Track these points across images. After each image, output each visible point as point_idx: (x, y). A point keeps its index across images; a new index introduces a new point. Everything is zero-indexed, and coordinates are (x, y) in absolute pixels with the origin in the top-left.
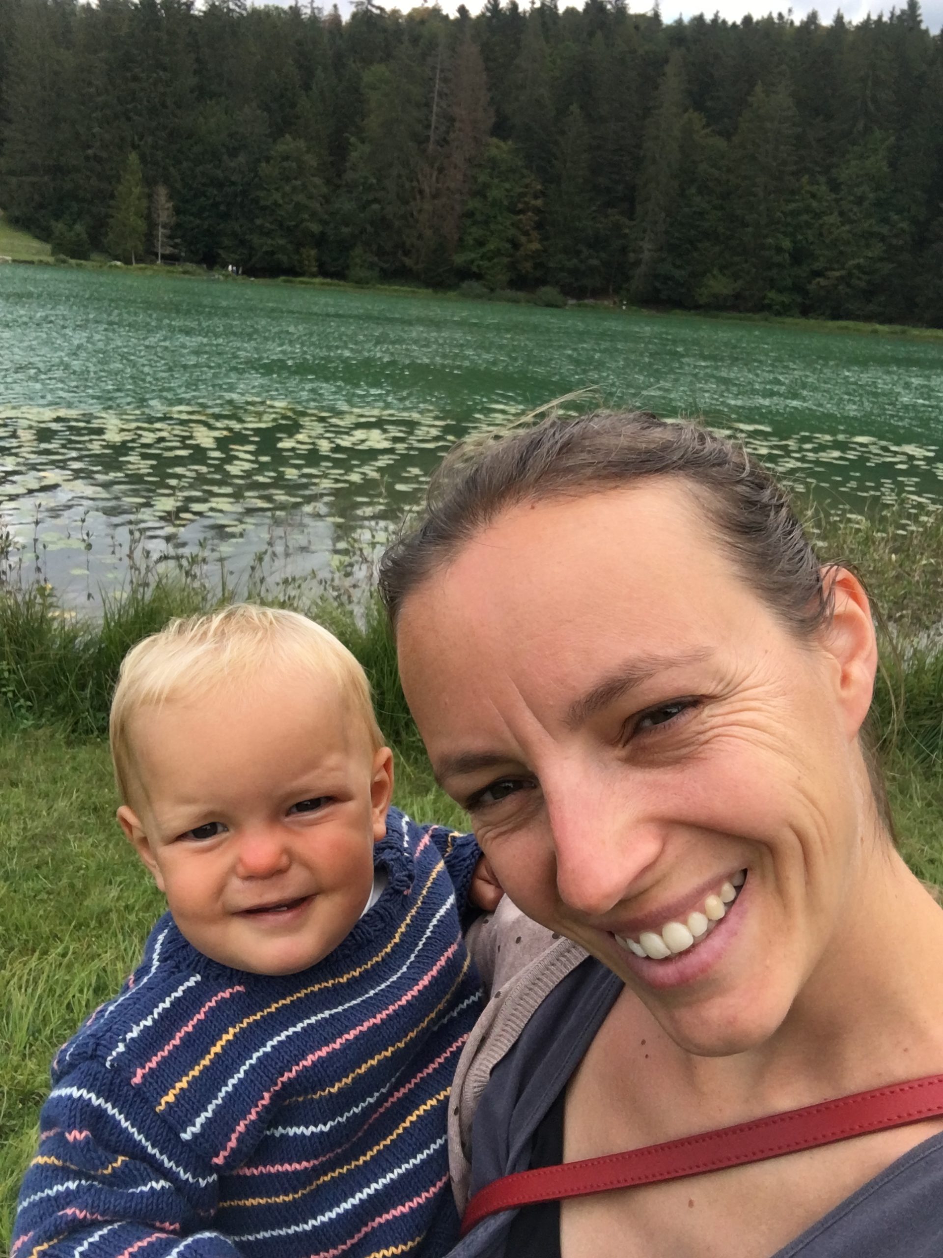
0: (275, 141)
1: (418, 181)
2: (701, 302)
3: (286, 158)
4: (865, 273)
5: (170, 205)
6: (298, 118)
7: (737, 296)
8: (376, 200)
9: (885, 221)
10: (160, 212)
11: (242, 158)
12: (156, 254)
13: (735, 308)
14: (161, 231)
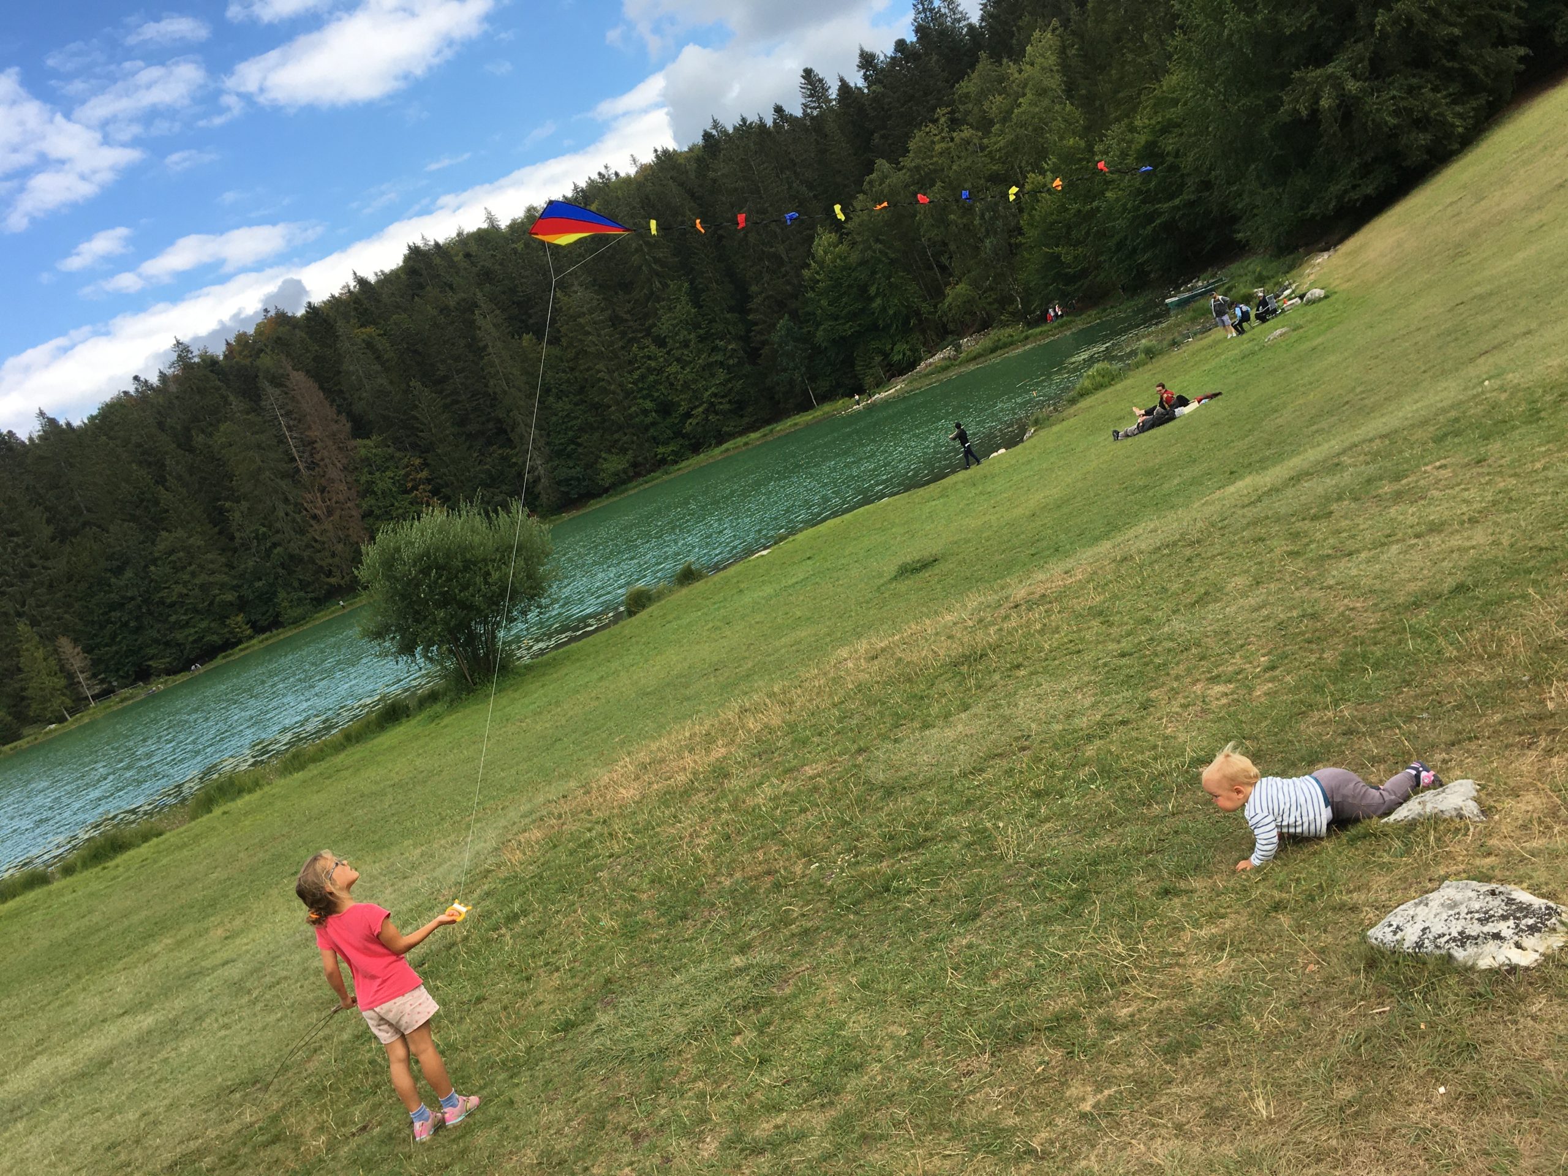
0: (153, 543)
1: (306, 510)
2: (607, 485)
3: (172, 552)
4: (723, 397)
5: (79, 649)
6: (167, 511)
7: (635, 465)
8: (275, 545)
9: (715, 349)
10: (72, 660)
11: (129, 574)
12: (87, 698)
13: (638, 475)
14: (81, 677)
